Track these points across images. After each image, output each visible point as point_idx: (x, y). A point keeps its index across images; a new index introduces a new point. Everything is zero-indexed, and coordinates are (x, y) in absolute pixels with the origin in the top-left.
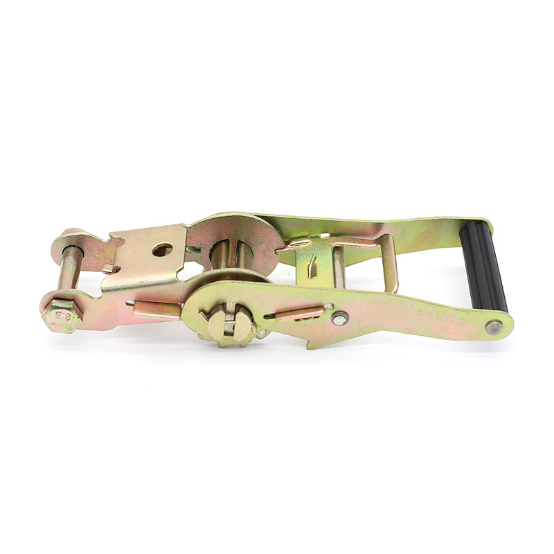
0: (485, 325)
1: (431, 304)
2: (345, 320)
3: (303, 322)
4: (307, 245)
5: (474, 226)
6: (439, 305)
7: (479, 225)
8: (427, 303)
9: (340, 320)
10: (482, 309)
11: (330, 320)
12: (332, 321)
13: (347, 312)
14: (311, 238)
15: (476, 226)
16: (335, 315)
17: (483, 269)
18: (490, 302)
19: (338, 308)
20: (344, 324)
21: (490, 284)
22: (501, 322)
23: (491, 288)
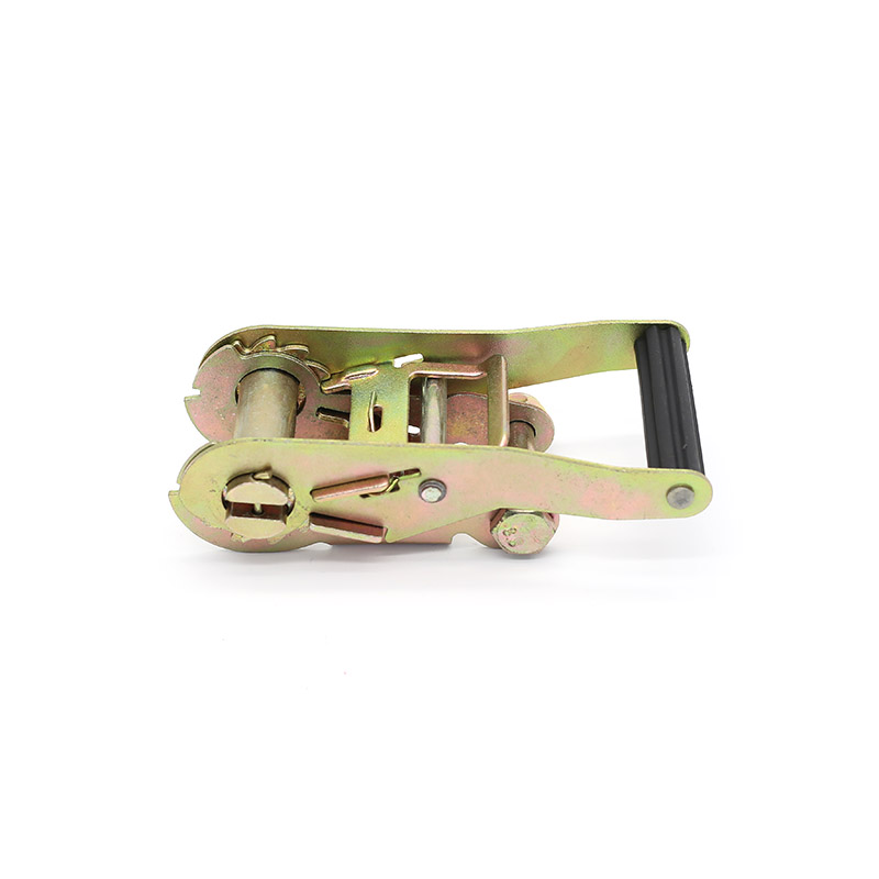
0: (665, 493)
1: (575, 462)
2: (439, 494)
3: (373, 498)
4: (370, 377)
5: (656, 334)
6: (587, 464)
7: (664, 333)
8: (568, 461)
9: (432, 494)
10: (660, 467)
11: (417, 493)
12: (420, 496)
13: (442, 480)
14: (379, 365)
15: (659, 333)
16: (425, 485)
17: (665, 403)
18: (673, 456)
19: (427, 473)
20: (440, 499)
21: (676, 427)
22: (690, 488)
23: (677, 433)
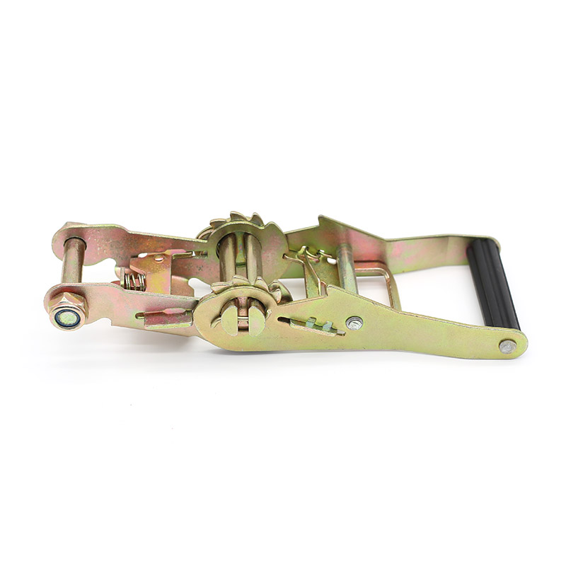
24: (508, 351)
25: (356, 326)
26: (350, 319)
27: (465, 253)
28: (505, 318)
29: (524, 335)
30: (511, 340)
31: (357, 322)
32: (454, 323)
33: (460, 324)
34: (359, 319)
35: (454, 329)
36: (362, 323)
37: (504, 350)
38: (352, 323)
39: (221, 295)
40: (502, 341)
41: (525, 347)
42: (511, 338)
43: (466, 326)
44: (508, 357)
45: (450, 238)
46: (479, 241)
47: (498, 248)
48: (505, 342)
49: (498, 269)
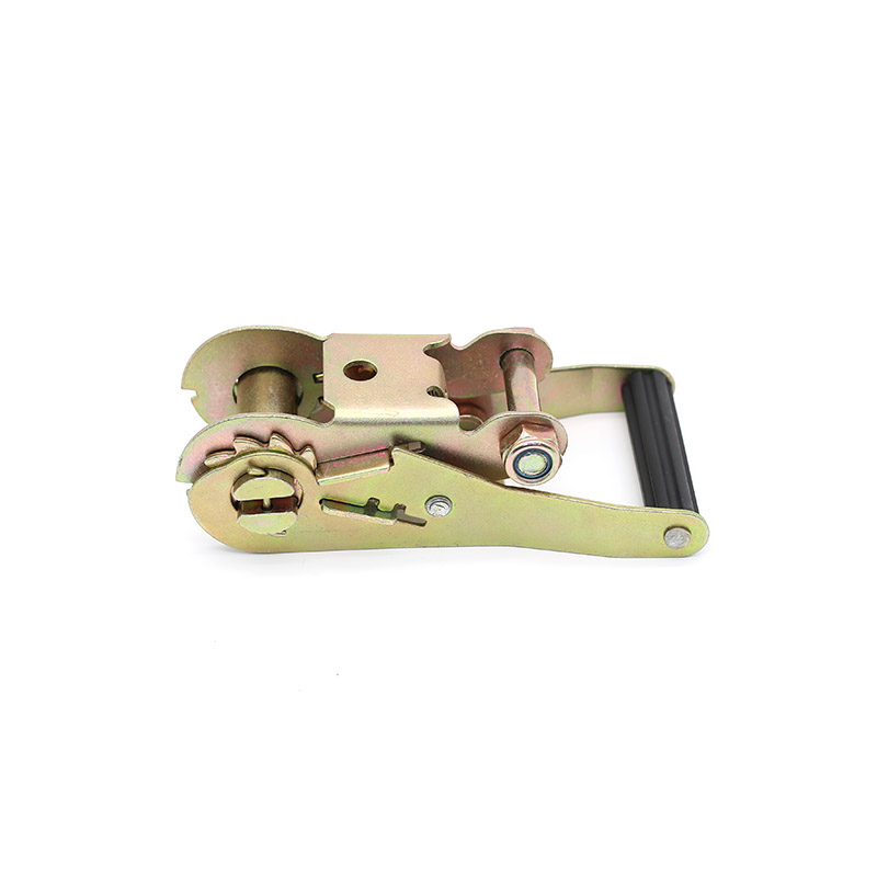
24: (678, 544)
25: (441, 510)
26: (433, 500)
27: (619, 394)
28: (673, 493)
29: (702, 519)
30: (682, 527)
31: (441, 504)
32: (590, 502)
33: (601, 505)
34: (445, 499)
35: (592, 511)
36: (450, 506)
37: (672, 544)
38: (434, 506)
39: (229, 466)
40: (668, 529)
41: (705, 538)
42: (682, 523)
43: (612, 507)
44: (680, 554)
45: (594, 370)
46: (640, 373)
47: (669, 384)
48: (672, 531)
49: (666, 418)
